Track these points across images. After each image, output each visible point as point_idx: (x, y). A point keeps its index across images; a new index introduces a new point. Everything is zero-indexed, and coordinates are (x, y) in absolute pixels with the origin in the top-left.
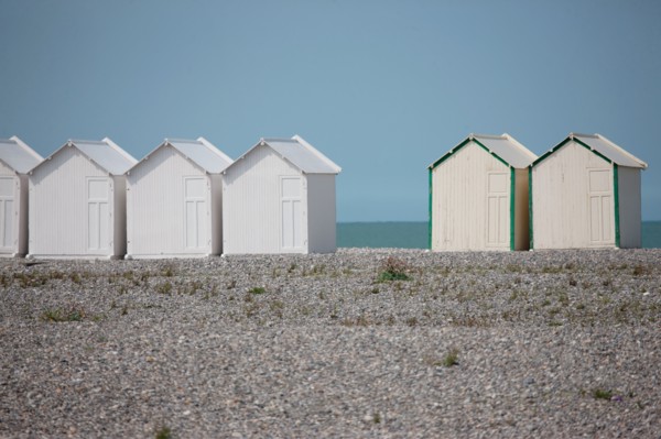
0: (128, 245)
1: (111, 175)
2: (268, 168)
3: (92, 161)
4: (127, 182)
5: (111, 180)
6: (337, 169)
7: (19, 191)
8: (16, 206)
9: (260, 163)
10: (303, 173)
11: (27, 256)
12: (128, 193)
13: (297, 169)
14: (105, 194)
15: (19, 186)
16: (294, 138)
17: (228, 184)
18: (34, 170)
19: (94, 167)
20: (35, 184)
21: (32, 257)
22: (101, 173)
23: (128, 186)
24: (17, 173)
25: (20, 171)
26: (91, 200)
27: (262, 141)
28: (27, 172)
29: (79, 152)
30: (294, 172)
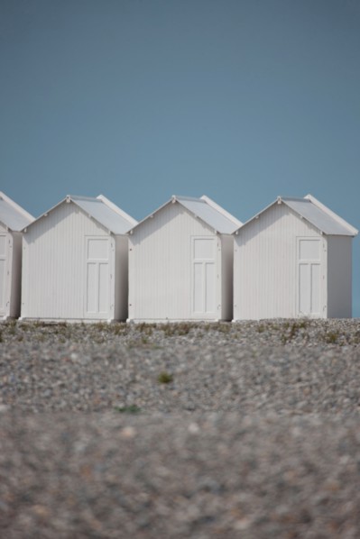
0: (130, 307)
1: (112, 234)
2: (285, 229)
3: (93, 219)
4: (130, 241)
5: (111, 240)
6: (354, 231)
7: (12, 249)
8: (8, 265)
9: (277, 223)
10: (324, 234)
11: (20, 319)
12: (130, 253)
13: (317, 230)
14: (105, 254)
15: (11, 244)
16: (307, 197)
17: (240, 245)
18: (28, 228)
19: (93, 225)
20: (29, 242)
21: (24, 319)
22: (101, 232)
23: (131, 245)
24: (10, 230)
25: (13, 229)
26: (90, 259)
27: (279, 199)
28: (20, 229)
29: (79, 209)
30: (312, 233)
